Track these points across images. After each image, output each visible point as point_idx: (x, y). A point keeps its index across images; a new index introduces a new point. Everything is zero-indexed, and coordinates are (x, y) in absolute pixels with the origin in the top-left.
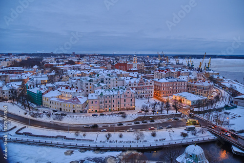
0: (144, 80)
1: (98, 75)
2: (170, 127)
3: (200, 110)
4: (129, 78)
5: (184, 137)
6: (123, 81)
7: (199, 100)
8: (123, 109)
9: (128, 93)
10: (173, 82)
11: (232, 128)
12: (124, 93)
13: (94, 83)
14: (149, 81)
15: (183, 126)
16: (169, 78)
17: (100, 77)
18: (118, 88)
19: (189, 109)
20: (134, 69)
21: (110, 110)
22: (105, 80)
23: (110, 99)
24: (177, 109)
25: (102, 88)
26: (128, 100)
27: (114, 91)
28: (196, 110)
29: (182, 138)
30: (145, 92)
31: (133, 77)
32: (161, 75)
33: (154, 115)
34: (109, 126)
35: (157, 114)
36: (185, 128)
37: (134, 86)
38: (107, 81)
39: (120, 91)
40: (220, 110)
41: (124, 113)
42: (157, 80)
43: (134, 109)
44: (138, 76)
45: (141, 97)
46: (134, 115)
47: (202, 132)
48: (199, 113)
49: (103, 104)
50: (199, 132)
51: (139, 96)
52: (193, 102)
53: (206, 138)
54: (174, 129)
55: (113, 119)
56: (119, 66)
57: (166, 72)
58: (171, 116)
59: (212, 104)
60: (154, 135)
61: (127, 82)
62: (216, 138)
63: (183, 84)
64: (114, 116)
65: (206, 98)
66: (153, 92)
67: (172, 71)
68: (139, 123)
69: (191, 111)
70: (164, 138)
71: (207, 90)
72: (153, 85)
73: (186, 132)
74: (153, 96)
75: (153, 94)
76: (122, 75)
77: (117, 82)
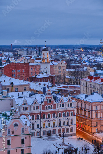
0: (55, 97)
4: (27, 94)
6: (12, 99)
9: (16, 125)
12: (6, 126)
14: (65, 99)
20: (41, 76)
26: (16, 142)
30: (57, 123)
31: (34, 92)
32: (94, 87)
37: (34, 111)
42: (82, 96)
44: (44, 89)
45: (49, 135)
51: (44, 132)
61: (19, 102)
66: (74, 123)
72: (73, 107)
74: (74, 132)
75: (74, 127)
76: (14, 89)
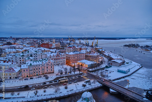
0: (59, 54)
1: (28, 52)
2: (76, 82)
3: (93, 70)
4: (50, 53)
5: (84, 87)
6: (46, 55)
7: (92, 64)
8: (46, 73)
9: (49, 62)
10: (77, 54)
11: (110, 78)
12: (46, 63)
13: (25, 57)
14: (63, 54)
15: (84, 80)
16: (75, 52)
17: (30, 53)
18: (43, 59)
19: (87, 70)
20: (53, 47)
21: (37, 74)
22: (33, 55)
23: (37, 67)
24: (80, 70)
25: (31, 61)
26: (49, 67)
27: (39, 62)
28: (90, 70)
29: (83, 87)
31: (52, 52)
32: (70, 50)
33: (66, 75)
34: (37, 85)
35: (68, 74)
36: (84, 81)
37: (53, 58)
38: (35, 55)
39: (44, 61)
40: (103, 69)
41: (47, 76)
42: (67, 53)
43: (53, 73)
44: (56, 51)
45: (58, 65)
46: (53, 76)
47: (94, 82)
48: (92, 71)
49: (32, 71)
50: (93, 83)
52: (89, 65)
53: (96, 86)
54: (78, 83)
55: (39, 80)
56: (43, 45)
57: (73, 48)
58: (77, 75)
59: (99, 66)
60: (66, 88)
61: (49, 55)
62: (101, 85)
63: (83, 55)
64: (40, 78)
65: (96, 62)
66: (65, 61)
67: (77, 47)
68: (57, 81)
69: (88, 71)
70: (72, 89)
71: (96, 58)
72: (65, 56)
73: (85, 84)
74: (65, 63)
75: (65, 62)
76: (45, 51)
77: (41, 56)
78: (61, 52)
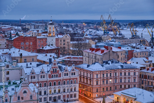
0: (60, 67)
4: (34, 64)
6: (21, 69)
9: (25, 92)
10: (115, 70)
12: (16, 93)
14: (69, 68)
16: (107, 63)
18: (9, 83)
20: (48, 48)
30: (62, 90)
31: (41, 63)
37: (41, 80)
39: (10, 89)
42: (84, 66)
44: (50, 60)
45: (55, 100)
51: (50, 98)
57: (103, 51)
63: (132, 74)
66: (77, 89)
67: (114, 49)
72: (77, 76)
74: (77, 97)
75: (77, 93)
76: (23, 60)
77: (8, 73)
78: (65, 62)
